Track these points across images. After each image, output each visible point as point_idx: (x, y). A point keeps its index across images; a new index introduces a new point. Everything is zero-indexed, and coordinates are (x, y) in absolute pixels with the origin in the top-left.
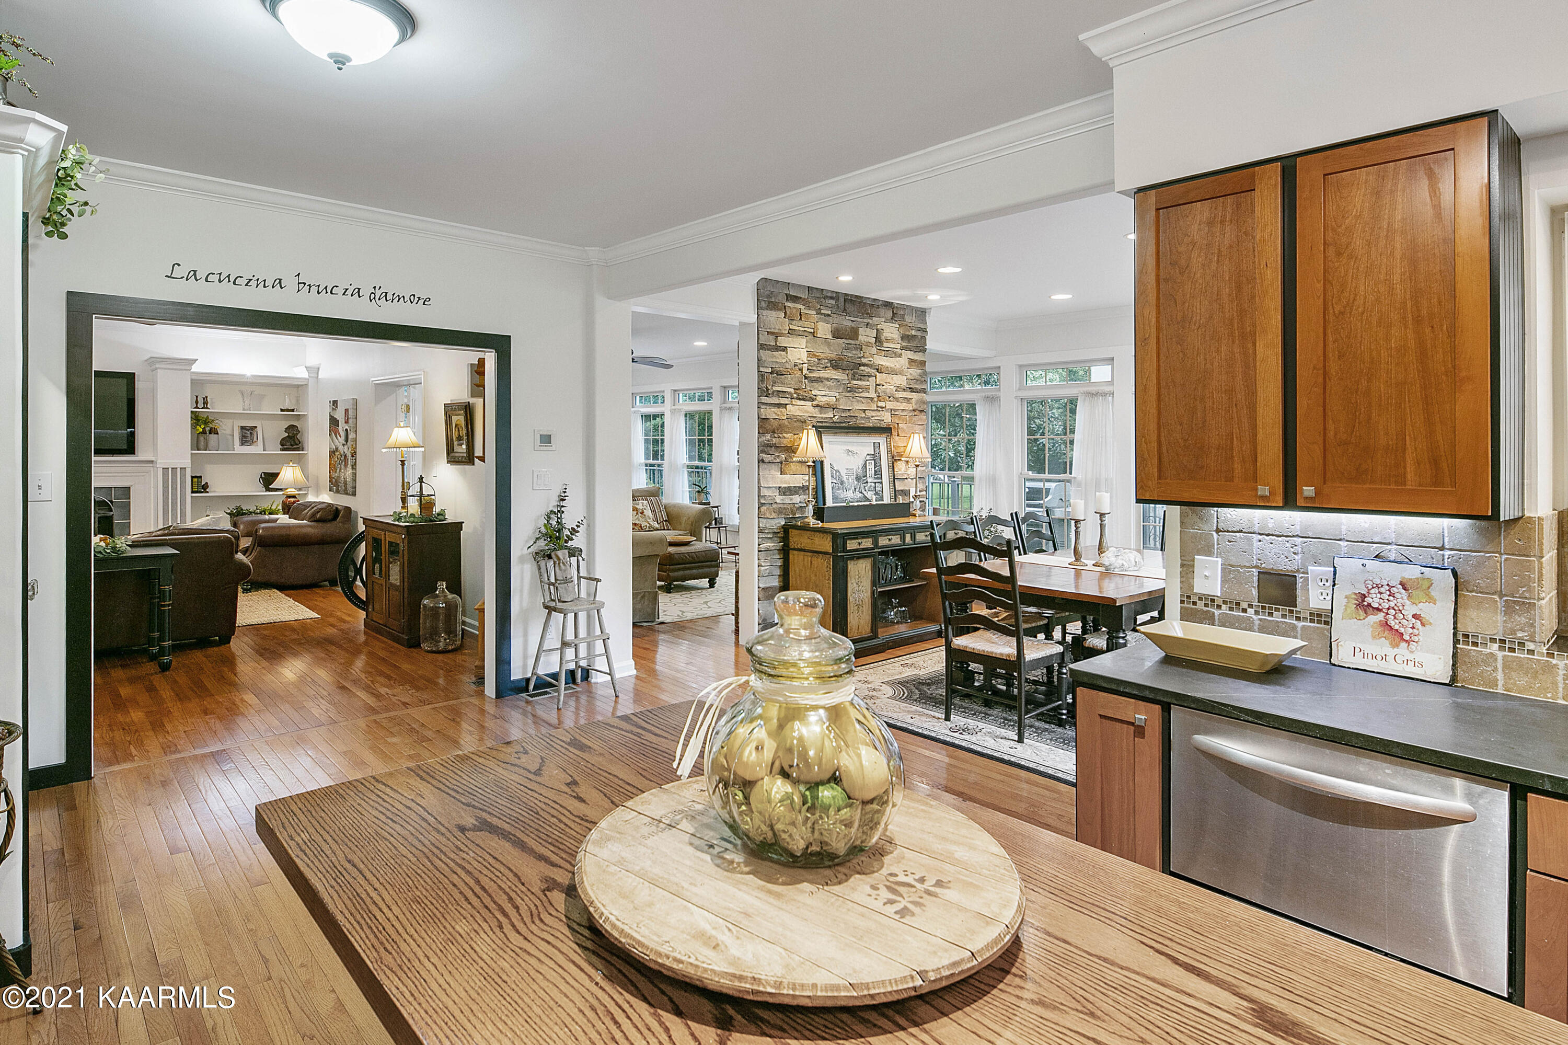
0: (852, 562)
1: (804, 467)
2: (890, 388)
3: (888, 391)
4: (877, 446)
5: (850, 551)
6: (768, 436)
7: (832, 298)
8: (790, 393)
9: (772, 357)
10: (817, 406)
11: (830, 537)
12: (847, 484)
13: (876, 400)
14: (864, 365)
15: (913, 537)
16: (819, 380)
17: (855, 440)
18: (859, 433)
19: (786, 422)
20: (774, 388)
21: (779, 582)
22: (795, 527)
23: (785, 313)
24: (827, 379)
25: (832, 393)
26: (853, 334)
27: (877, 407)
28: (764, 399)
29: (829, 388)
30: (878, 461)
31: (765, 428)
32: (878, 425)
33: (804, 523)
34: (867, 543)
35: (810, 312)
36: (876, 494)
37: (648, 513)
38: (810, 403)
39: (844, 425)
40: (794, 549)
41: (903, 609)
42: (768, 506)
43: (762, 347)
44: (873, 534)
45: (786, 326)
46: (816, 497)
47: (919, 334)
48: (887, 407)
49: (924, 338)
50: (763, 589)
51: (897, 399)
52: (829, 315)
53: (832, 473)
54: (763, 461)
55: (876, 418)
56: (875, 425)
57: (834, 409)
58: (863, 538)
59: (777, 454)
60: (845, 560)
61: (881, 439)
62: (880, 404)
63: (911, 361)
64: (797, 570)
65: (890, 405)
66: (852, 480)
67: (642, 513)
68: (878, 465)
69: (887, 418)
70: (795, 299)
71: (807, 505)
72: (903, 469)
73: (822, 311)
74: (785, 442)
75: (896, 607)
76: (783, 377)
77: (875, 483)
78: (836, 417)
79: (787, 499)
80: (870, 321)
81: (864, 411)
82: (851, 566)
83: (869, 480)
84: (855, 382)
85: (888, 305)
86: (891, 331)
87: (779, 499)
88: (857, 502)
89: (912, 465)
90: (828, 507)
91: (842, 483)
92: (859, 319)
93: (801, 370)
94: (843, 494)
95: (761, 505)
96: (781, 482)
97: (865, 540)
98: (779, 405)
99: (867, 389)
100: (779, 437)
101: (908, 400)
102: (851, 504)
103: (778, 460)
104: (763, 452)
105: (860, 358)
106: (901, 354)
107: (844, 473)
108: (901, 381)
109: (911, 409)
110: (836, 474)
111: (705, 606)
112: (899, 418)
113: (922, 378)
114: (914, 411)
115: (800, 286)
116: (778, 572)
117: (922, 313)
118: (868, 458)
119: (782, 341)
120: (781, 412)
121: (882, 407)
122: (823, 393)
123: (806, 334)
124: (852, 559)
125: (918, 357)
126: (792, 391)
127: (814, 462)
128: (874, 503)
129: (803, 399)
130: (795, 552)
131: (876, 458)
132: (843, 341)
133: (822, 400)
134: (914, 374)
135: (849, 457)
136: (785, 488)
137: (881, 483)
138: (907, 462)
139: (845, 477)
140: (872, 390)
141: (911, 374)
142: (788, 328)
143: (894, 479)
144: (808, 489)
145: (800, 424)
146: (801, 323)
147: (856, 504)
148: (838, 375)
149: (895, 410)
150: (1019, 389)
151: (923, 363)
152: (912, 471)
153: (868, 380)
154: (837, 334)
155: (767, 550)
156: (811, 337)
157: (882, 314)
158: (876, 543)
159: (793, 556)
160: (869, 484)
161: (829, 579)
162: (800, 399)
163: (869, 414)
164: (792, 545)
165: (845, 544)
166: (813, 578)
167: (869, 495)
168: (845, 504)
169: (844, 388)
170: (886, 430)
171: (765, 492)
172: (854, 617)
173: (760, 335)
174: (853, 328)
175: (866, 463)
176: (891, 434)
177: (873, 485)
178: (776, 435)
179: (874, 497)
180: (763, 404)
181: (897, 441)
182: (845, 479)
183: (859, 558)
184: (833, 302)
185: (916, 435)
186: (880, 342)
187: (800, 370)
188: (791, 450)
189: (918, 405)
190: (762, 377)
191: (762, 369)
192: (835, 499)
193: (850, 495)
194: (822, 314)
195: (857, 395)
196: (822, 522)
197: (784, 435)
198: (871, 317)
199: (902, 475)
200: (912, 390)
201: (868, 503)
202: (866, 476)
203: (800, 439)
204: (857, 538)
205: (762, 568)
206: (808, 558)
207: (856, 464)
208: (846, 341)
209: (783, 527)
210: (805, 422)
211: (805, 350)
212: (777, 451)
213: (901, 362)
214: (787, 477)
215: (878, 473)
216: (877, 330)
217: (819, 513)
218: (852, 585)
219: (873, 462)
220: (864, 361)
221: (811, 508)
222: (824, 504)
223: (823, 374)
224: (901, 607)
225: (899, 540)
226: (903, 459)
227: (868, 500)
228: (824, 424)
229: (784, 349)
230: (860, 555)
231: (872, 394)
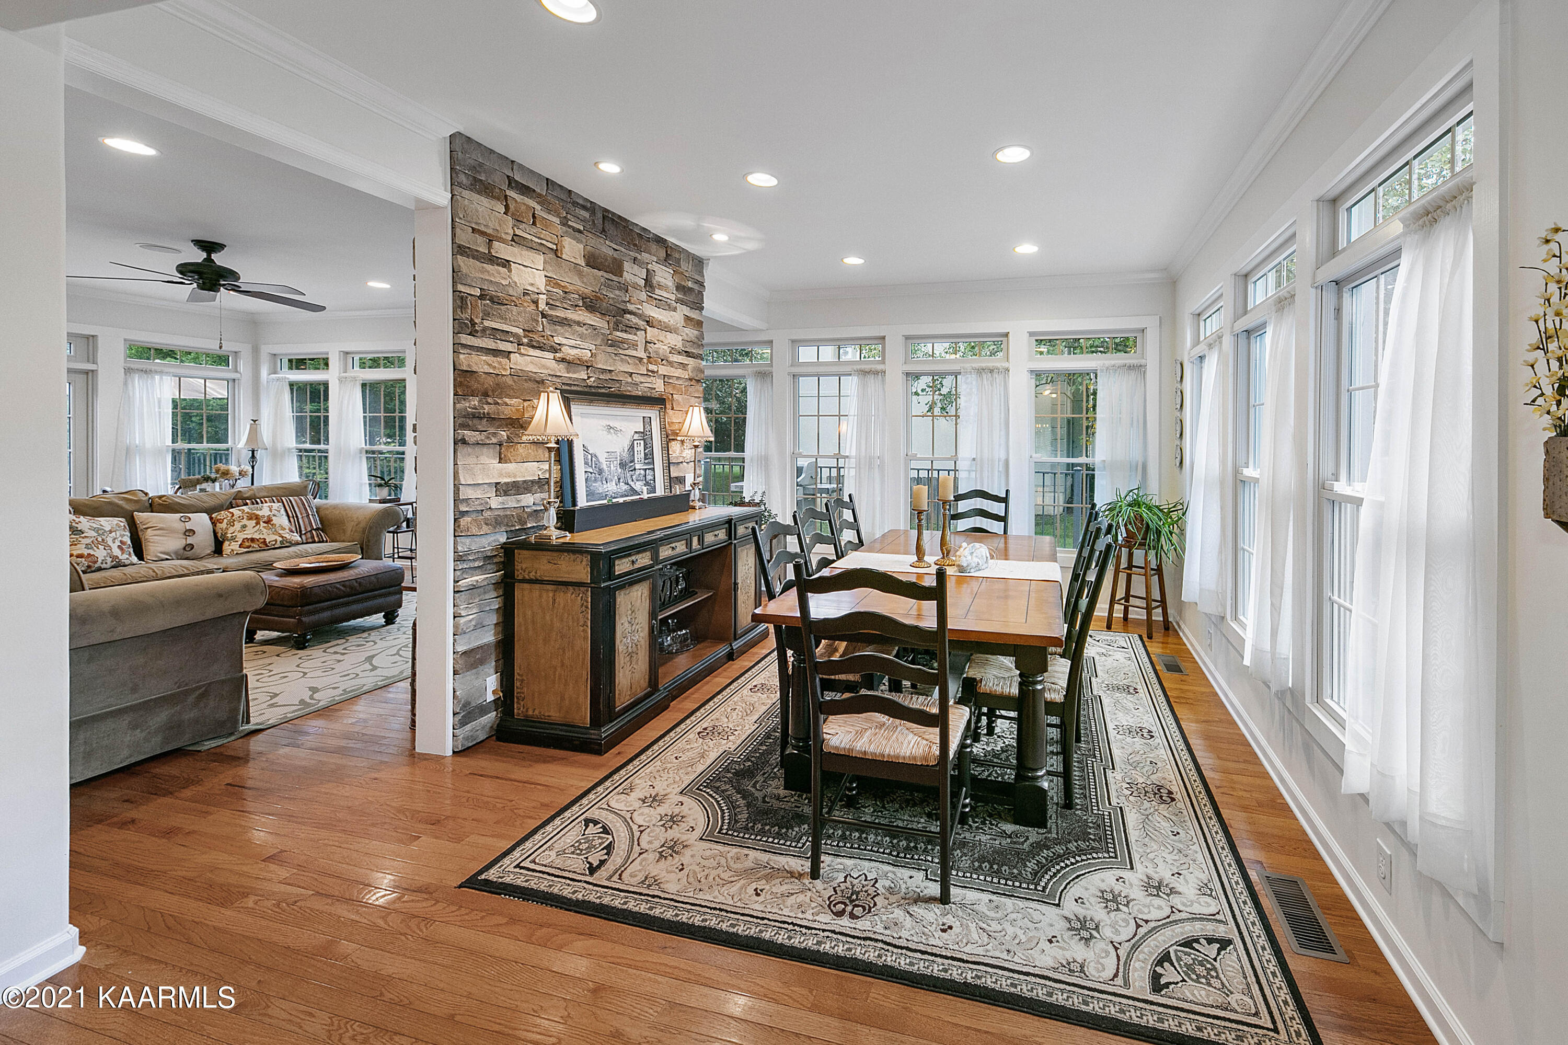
0: (622, 593)
1: (540, 451)
2: (663, 349)
3: (661, 351)
4: (647, 421)
5: (620, 576)
6: (475, 401)
7: (584, 207)
8: (515, 335)
9: (482, 272)
10: (563, 360)
11: (586, 560)
12: (607, 473)
13: (645, 361)
14: (631, 313)
15: (701, 540)
16: (564, 322)
17: (618, 413)
18: (624, 403)
19: (509, 381)
20: (486, 323)
21: (495, 635)
22: (525, 545)
23: (507, 207)
24: (579, 323)
25: (586, 345)
26: (616, 268)
27: (648, 370)
28: (466, 339)
29: (581, 336)
30: (649, 441)
31: (468, 387)
32: (649, 395)
33: (541, 537)
34: (643, 560)
35: (550, 217)
36: (647, 484)
37: (282, 520)
38: (551, 355)
39: (603, 391)
40: (524, 581)
41: (684, 632)
42: (474, 515)
43: (460, 250)
44: (650, 545)
45: (508, 228)
46: (560, 495)
47: (696, 287)
48: (660, 372)
49: (700, 294)
50: (465, 653)
51: (671, 364)
52: (579, 231)
53: (586, 458)
54: (464, 442)
55: (646, 385)
56: (645, 394)
57: (588, 367)
58: (638, 553)
59: (492, 430)
60: (611, 593)
61: (652, 413)
62: (651, 367)
63: (687, 318)
64: (529, 613)
65: (663, 370)
66: (615, 469)
67: (268, 521)
68: (648, 446)
69: (659, 386)
70: (525, 190)
71: (546, 509)
72: (677, 452)
73: (570, 223)
74: (507, 412)
75: (674, 631)
76: (502, 307)
77: (645, 470)
78: (592, 379)
79: (511, 502)
80: (639, 257)
81: (631, 374)
82: (622, 599)
83: (637, 466)
84: (619, 334)
85: (660, 241)
86: (664, 276)
87: (495, 502)
88: (622, 496)
89: (687, 444)
90: (582, 509)
91: (601, 472)
92: (623, 250)
93: (536, 302)
94: (600, 488)
95: (459, 516)
96: (501, 475)
97: (640, 555)
98: (496, 353)
99: (634, 346)
100: (498, 403)
101: (684, 366)
102: (614, 500)
103: (494, 440)
104: (464, 426)
105: (625, 302)
106: (676, 308)
107: (602, 458)
108: (675, 340)
109: (687, 377)
110: (591, 459)
111: (368, 666)
112: (674, 388)
113: (698, 342)
114: (691, 380)
115: (531, 171)
116: (493, 619)
117: (699, 263)
118: (636, 436)
119: (502, 250)
120: (500, 363)
121: (653, 372)
122: (572, 342)
123: (544, 250)
124: (622, 587)
125: (694, 315)
126: (520, 332)
127: (557, 442)
128: (645, 496)
129: (540, 348)
130: (526, 586)
131: (646, 436)
132: (601, 273)
133: (569, 353)
134: (690, 335)
135: (609, 436)
136: (507, 484)
137: (653, 469)
138: (682, 442)
139: (605, 463)
140: (641, 346)
141: (687, 334)
142: (511, 232)
143: (669, 463)
144: (548, 483)
145: (537, 385)
146: (534, 230)
147: (621, 500)
148: (595, 321)
149: (670, 377)
150: (791, 366)
151: (699, 324)
152: (689, 454)
153: (635, 334)
154: (593, 261)
155: (473, 588)
156: (552, 256)
157: (653, 251)
158: (655, 557)
159: (521, 593)
160: (638, 472)
161: (585, 624)
162: (533, 347)
163: (637, 379)
164: (519, 575)
165: (611, 566)
166: (557, 624)
167: (638, 486)
168: (605, 502)
169: (603, 340)
170: (658, 402)
171: (465, 493)
172: (624, 673)
173: (458, 231)
174: (615, 259)
175: (633, 443)
176: (665, 407)
177: (642, 472)
178: (490, 400)
179: (645, 489)
180: (465, 346)
181: (673, 417)
182: (605, 467)
183: (632, 583)
184: (586, 215)
185: (696, 409)
186: (651, 286)
187: (533, 302)
188: (518, 424)
189: (695, 375)
190: (460, 301)
191: (460, 288)
192: (590, 495)
193: (611, 487)
194: (570, 227)
195: (621, 352)
196: (571, 531)
197: (507, 400)
198: (640, 251)
199: (677, 458)
200: (688, 354)
201: (638, 497)
202: (633, 461)
203: (535, 408)
204: (630, 555)
205: (462, 620)
206: (548, 594)
207: (620, 445)
208: (605, 275)
209: (504, 546)
210: (542, 382)
211: (543, 273)
212: (492, 425)
213: (675, 318)
214: (511, 467)
215: (649, 457)
216: (647, 270)
217: (567, 520)
218: (622, 625)
219: (642, 442)
220: (631, 307)
221: (553, 512)
222: (574, 504)
223: (571, 315)
224: (681, 630)
225: (684, 547)
226: (679, 438)
227: (636, 493)
228: (573, 388)
229: (506, 264)
230: (632, 579)
231: (642, 354)
